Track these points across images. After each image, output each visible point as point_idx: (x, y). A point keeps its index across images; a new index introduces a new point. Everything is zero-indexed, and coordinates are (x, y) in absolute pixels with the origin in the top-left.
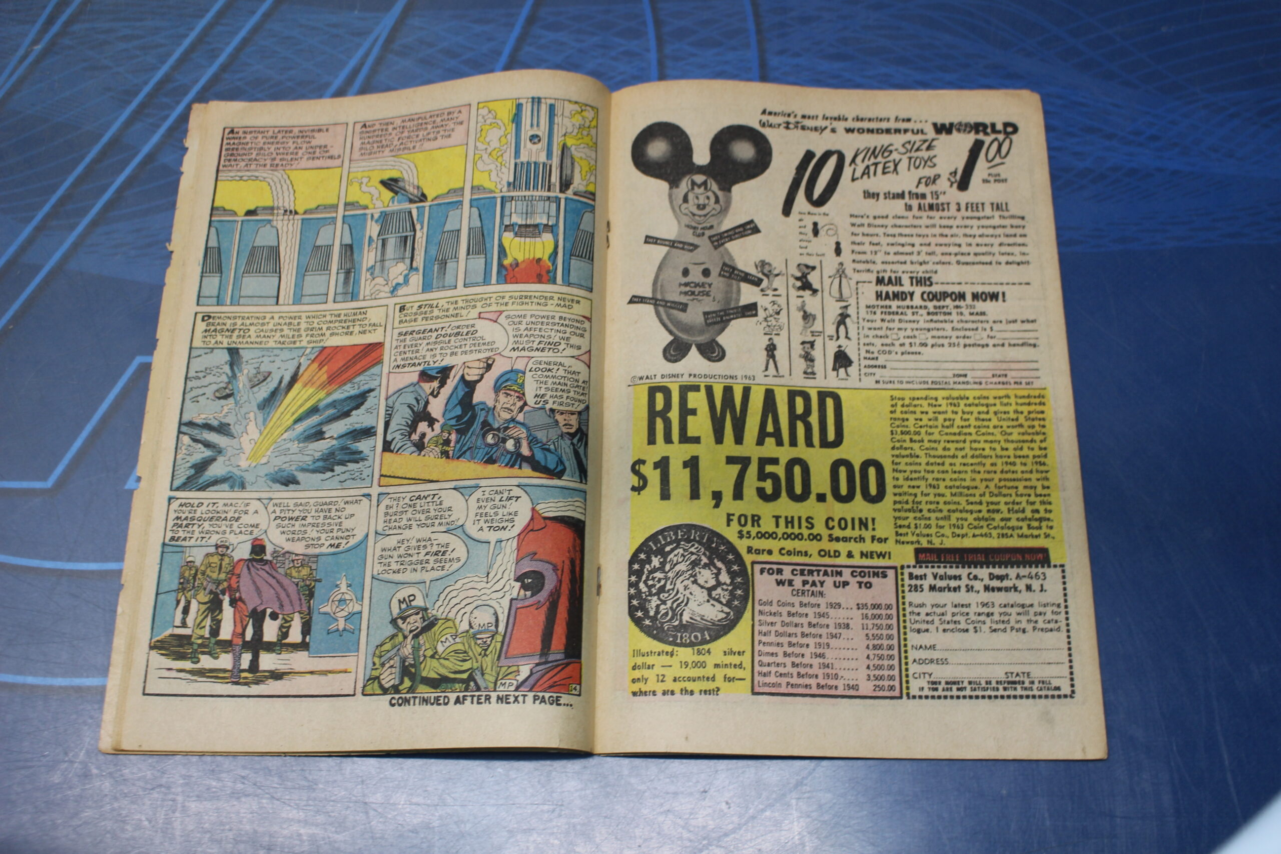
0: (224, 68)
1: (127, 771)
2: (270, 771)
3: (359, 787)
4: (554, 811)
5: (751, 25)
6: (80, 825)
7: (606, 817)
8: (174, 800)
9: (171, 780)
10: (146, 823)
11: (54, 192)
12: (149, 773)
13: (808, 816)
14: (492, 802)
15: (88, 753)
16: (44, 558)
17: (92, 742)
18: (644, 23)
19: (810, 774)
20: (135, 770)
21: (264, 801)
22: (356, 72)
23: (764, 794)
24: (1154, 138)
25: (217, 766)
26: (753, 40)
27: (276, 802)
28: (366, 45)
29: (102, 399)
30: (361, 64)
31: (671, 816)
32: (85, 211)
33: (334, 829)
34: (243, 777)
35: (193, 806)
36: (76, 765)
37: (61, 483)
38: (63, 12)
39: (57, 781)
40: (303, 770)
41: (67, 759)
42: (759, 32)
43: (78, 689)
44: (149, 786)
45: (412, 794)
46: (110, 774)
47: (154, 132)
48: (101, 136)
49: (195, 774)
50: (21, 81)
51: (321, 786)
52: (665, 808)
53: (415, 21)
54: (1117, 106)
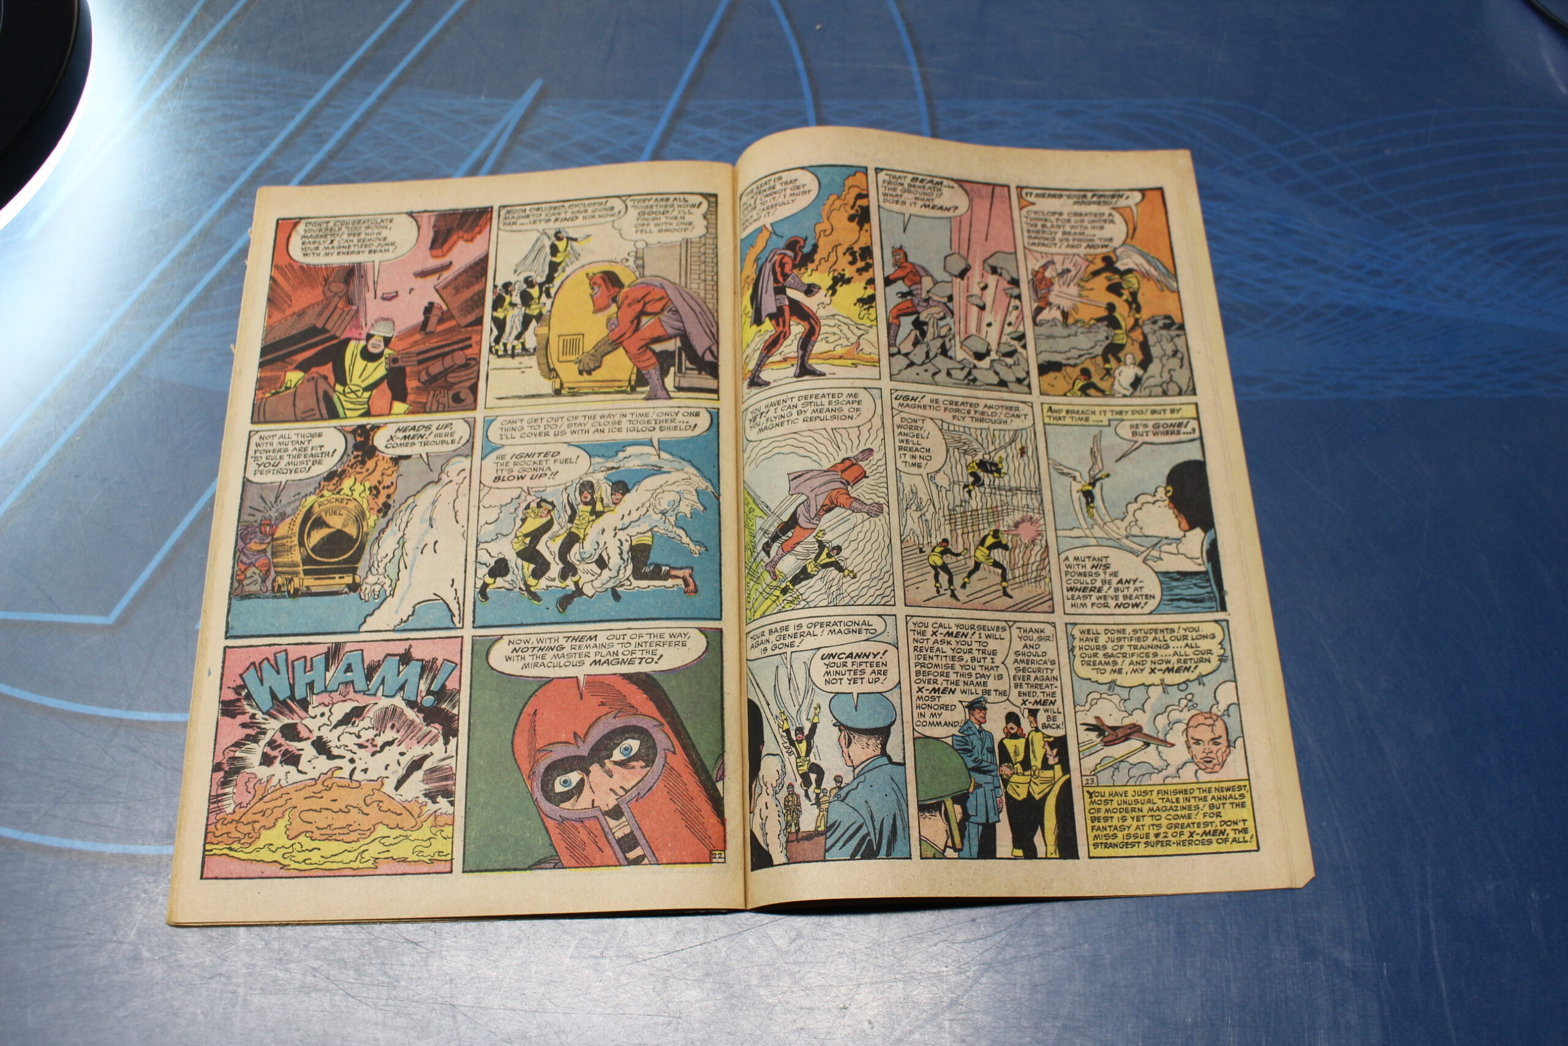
0: (332, 155)
1: (183, 956)
2: (345, 963)
3: (447, 986)
4: (669, 1024)
6: (126, 1017)
7: (729, 1033)
8: (234, 992)
9: (233, 968)
10: (201, 1017)
11: (135, 287)
12: (207, 958)
13: (964, 1041)
14: (599, 1010)
15: (140, 933)
16: (101, 705)
17: (145, 920)
18: (806, 121)
19: (967, 991)
20: (192, 955)
21: (337, 998)
22: (479, 165)
23: (914, 1013)
24: (1376, 273)
25: (286, 954)
27: (350, 999)
28: (492, 135)
29: (176, 526)
30: (486, 156)
31: (804, 1034)
32: (168, 310)
33: (415, 1034)
34: (314, 969)
35: (256, 1000)
36: (125, 946)
37: (123, 620)
39: (102, 964)
40: (383, 964)
41: (115, 938)
43: (132, 858)
44: (207, 975)
45: (507, 998)
46: (163, 958)
49: (260, 963)
51: (403, 983)
52: (799, 1025)
53: (549, 110)
54: (1333, 235)
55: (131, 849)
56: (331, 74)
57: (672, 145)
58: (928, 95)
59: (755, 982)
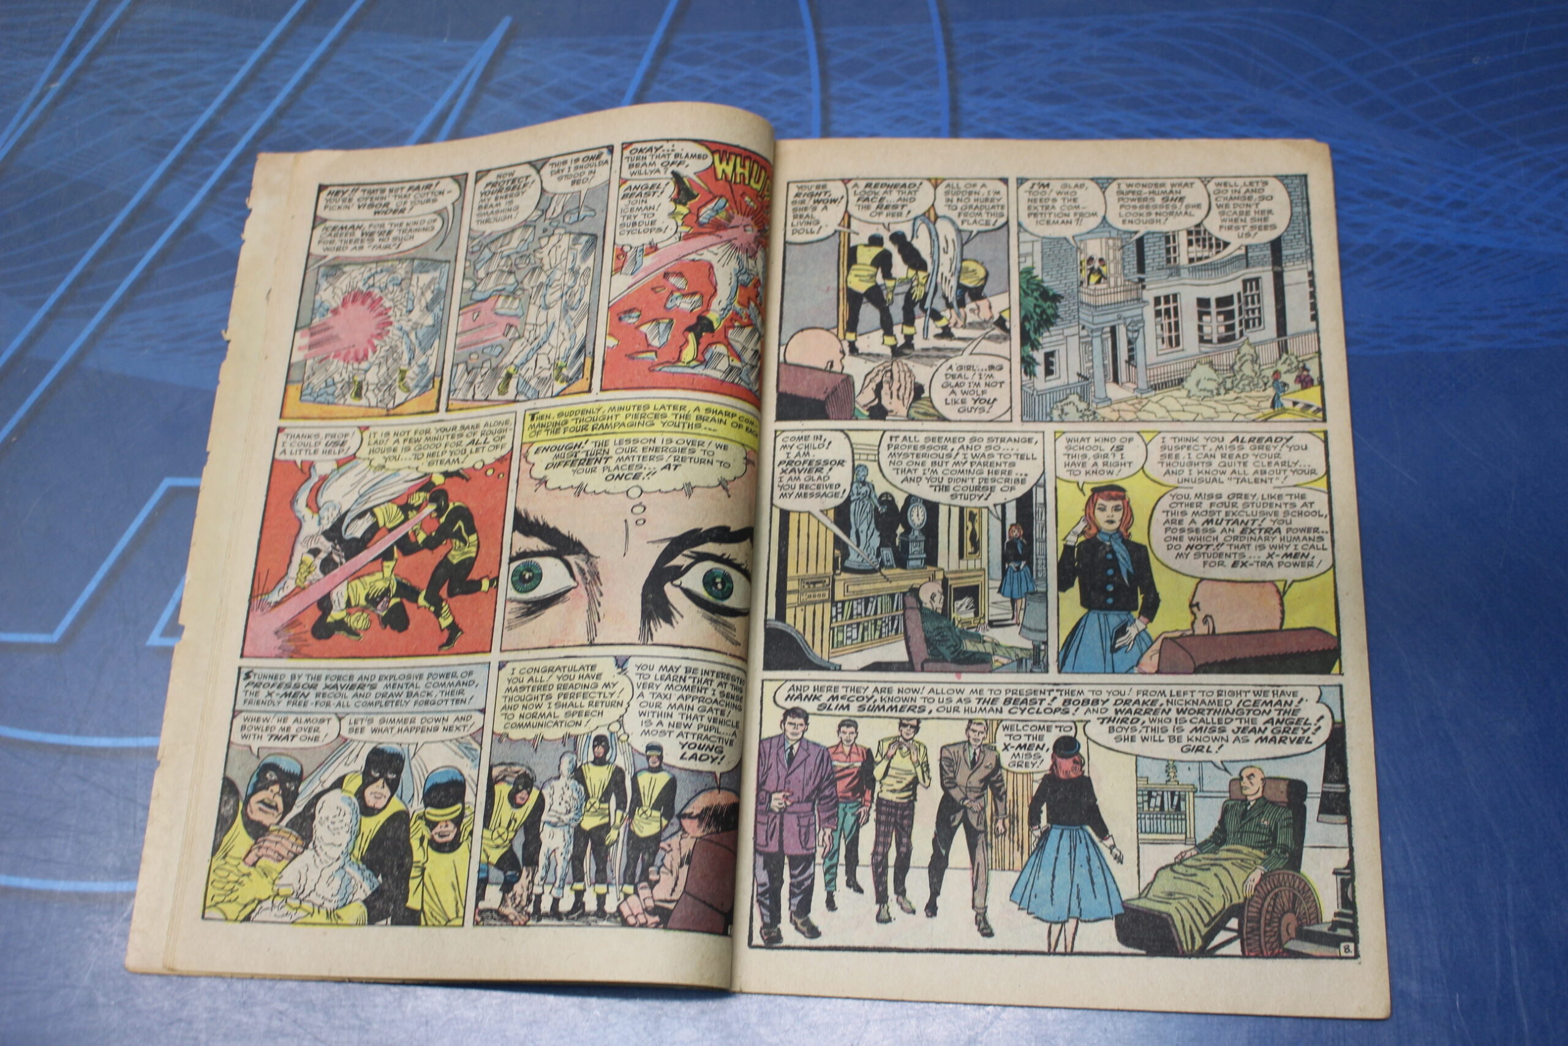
0: (281, 112)
1: (140, 1001)
2: (314, 1006)
3: (423, 1029)
5: (941, 57)
8: (196, 1039)
9: (194, 1013)
11: (70, 268)
12: (166, 1003)
15: (94, 977)
16: (48, 730)
18: (805, 54)
19: (986, 1028)
20: (150, 1000)
22: (442, 117)
24: (1458, 205)
26: (943, 75)
28: (457, 83)
29: (123, 531)
30: (450, 108)
32: (106, 294)
34: (281, 1013)
36: (79, 991)
37: (69, 637)
38: (88, 41)
39: (54, 1011)
41: (68, 983)
42: (951, 65)
43: (84, 896)
44: (167, 1021)
47: (193, 194)
48: (128, 198)
50: (35, 127)
53: (518, 52)
54: (1410, 162)
55: (84, 886)
56: (278, 19)
57: (657, 87)
58: (944, 18)
59: (754, 1019)
